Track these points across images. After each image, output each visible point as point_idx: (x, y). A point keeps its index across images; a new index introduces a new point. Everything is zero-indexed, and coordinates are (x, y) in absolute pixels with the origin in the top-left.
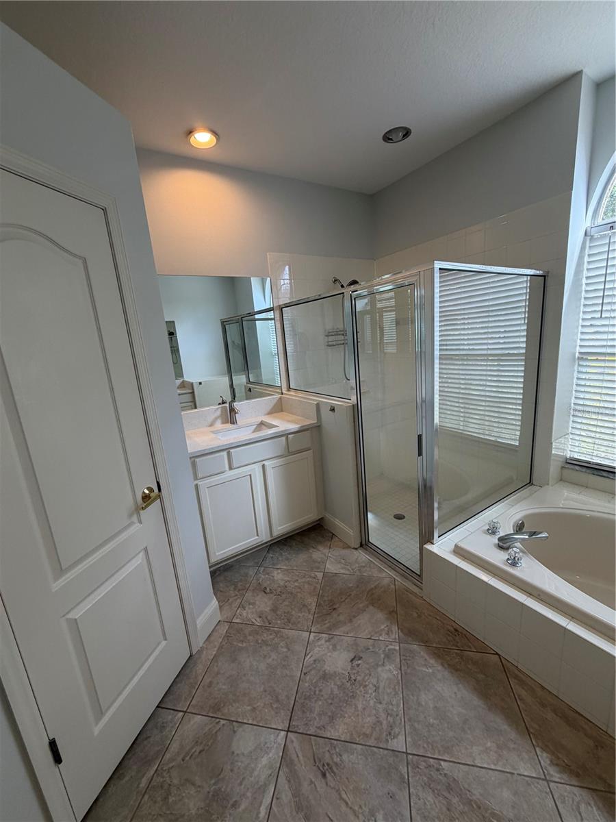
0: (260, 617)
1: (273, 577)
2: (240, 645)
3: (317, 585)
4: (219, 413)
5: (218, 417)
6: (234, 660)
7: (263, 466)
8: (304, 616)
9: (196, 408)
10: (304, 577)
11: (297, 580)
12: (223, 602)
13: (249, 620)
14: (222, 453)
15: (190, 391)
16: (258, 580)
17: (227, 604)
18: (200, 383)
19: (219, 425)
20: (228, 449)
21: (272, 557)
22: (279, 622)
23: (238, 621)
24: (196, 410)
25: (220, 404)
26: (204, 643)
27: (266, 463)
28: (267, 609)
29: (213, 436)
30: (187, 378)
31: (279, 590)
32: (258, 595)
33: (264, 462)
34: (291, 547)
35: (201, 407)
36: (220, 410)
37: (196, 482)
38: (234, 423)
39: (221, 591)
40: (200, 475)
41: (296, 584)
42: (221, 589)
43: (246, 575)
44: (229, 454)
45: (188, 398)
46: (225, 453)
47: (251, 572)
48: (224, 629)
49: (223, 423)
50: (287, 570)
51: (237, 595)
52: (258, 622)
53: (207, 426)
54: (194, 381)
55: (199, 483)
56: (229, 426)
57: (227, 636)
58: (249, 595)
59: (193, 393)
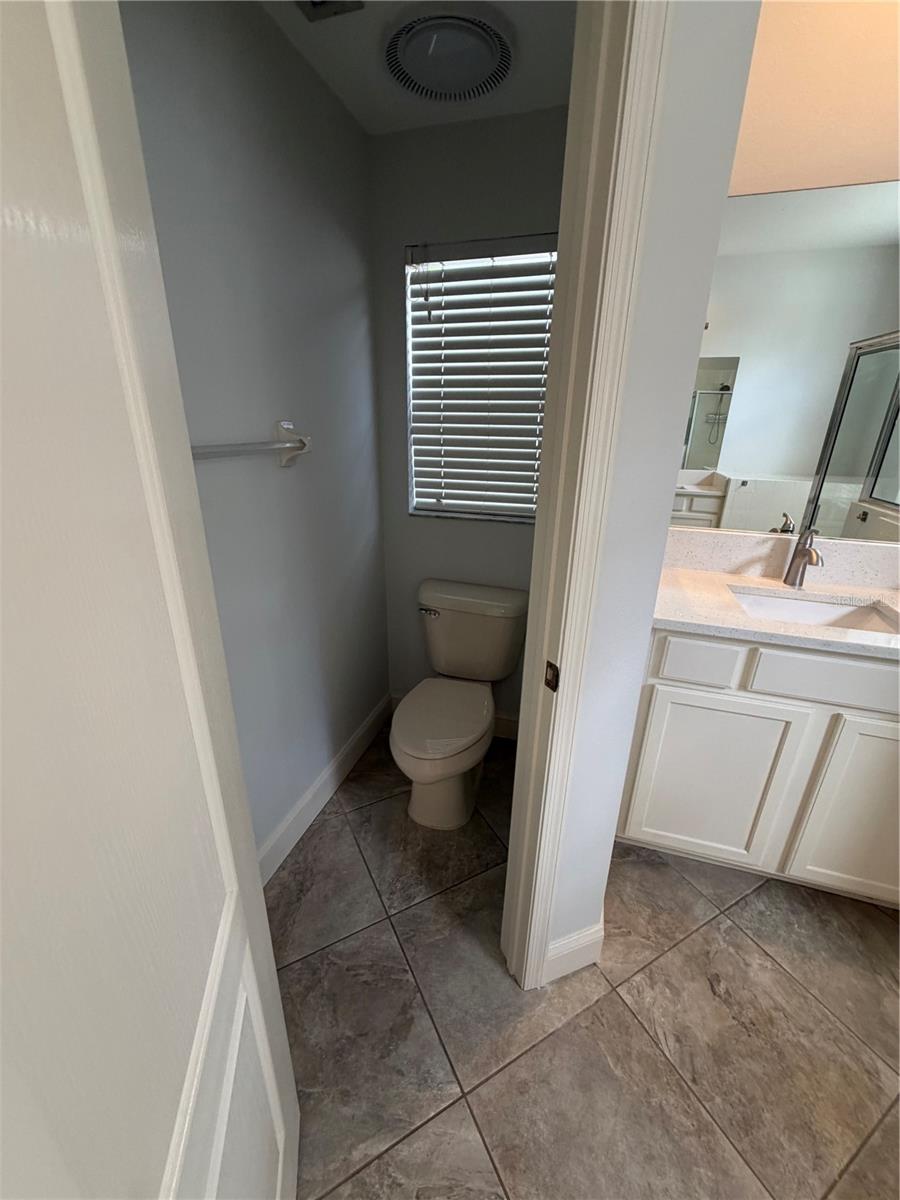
0: (678, 1040)
1: (747, 965)
2: (610, 1061)
3: (872, 1106)
4: (765, 550)
5: (759, 559)
6: (585, 1086)
7: (836, 719)
8: (794, 1156)
9: (718, 526)
10: (835, 1040)
11: (812, 1032)
12: (616, 925)
13: (651, 1021)
14: (736, 648)
15: (719, 493)
16: (707, 942)
17: (622, 940)
18: (744, 483)
19: (754, 576)
20: (755, 646)
21: (761, 913)
22: (718, 1100)
23: (628, 999)
24: (714, 531)
25: (774, 531)
26: (552, 983)
27: (847, 715)
28: (704, 1038)
29: (729, 596)
30: (723, 470)
31: (751, 1013)
32: (693, 979)
33: (841, 711)
34: (824, 923)
35: (729, 527)
36: (769, 545)
37: (652, 681)
38: (793, 584)
39: (622, 900)
40: (666, 671)
41: (804, 1041)
42: (625, 898)
43: (686, 909)
44: (752, 656)
45: (710, 505)
46: (742, 651)
47: (702, 911)
48: (596, 991)
49: (765, 575)
50: (791, 978)
51: (648, 938)
52: (670, 1047)
53: (724, 571)
54: (732, 478)
55: (657, 686)
56: (778, 585)
57: (594, 1012)
58: (673, 960)
59: (723, 498)
